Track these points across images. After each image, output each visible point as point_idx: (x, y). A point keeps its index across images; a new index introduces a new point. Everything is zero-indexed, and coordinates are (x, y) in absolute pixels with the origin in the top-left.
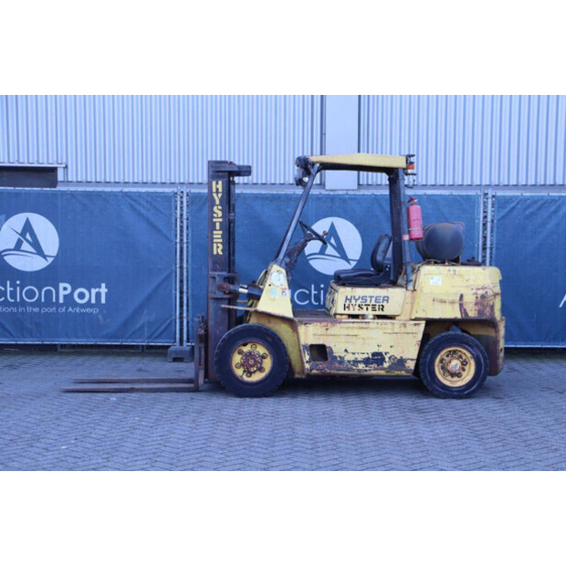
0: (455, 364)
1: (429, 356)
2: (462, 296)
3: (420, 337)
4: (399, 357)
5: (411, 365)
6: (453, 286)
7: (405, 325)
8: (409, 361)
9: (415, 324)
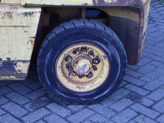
0: (83, 64)
1: (48, 55)
3: (33, 31)
4: (4, 59)
5: (23, 68)
7: (10, 15)
8: (21, 63)
9: (26, 14)
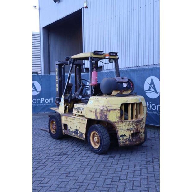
2: (96, 109)
3: (86, 125)
4: (81, 132)
6: (95, 105)
7: (82, 120)
8: (83, 135)
9: (85, 120)
